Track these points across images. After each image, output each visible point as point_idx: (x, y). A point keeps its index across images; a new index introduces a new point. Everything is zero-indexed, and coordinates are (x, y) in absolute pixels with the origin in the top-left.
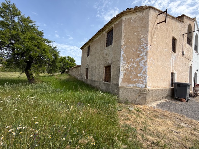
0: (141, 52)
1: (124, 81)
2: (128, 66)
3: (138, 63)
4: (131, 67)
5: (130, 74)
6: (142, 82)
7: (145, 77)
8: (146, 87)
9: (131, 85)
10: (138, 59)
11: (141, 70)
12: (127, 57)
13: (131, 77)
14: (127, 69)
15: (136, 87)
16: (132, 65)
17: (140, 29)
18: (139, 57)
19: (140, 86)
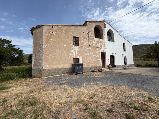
0: (41, 49)
1: (34, 66)
2: (35, 58)
3: (39, 55)
4: (37, 58)
5: (36, 62)
6: (41, 66)
7: (42, 63)
8: (42, 68)
9: (37, 68)
10: (39, 53)
11: (41, 59)
12: (35, 52)
13: (37, 63)
14: (35, 59)
15: (39, 68)
16: (37, 57)
17: (40, 37)
18: (40, 52)
19: (40, 68)
